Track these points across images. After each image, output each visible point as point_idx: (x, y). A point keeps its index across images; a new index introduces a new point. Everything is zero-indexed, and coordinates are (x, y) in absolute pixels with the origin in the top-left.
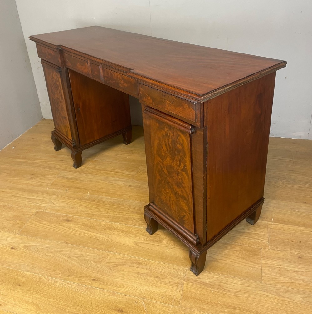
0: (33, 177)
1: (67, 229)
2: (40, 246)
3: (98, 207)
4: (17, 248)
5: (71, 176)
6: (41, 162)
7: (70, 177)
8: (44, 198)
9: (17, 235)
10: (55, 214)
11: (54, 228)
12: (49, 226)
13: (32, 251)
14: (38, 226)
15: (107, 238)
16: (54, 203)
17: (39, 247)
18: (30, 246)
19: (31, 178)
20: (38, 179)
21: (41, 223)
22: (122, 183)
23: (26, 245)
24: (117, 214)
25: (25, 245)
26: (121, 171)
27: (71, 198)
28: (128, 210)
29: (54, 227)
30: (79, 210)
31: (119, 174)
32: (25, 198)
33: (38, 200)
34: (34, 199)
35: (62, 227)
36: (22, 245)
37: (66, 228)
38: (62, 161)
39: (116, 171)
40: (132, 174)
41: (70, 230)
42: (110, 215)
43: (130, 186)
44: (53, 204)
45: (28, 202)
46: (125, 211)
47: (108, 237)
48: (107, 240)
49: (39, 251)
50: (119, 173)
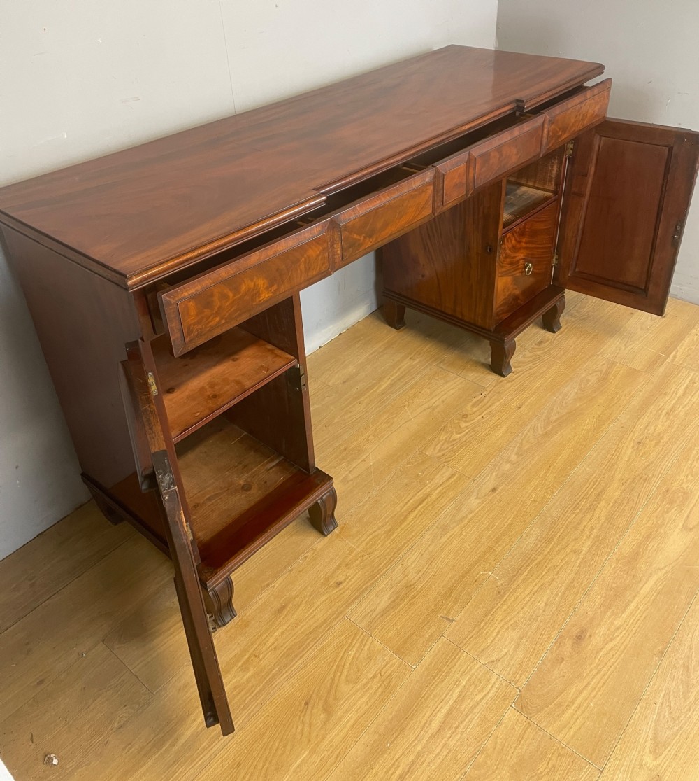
0: (326, 702)
1: (612, 644)
2: (659, 714)
3: (550, 565)
4: (655, 773)
5: (385, 598)
6: (244, 668)
7: (384, 602)
8: (457, 683)
9: (602, 772)
10: (543, 663)
11: (599, 672)
12: (589, 683)
13: (676, 734)
14: (579, 712)
15: (660, 574)
16: (494, 657)
17: (664, 717)
18: (655, 738)
19: (328, 710)
20: (344, 688)
21: (573, 703)
22: (473, 502)
23: (647, 749)
24: (589, 537)
25: (650, 752)
26: (427, 490)
27: (486, 616)
28: (581, 515)
29: (595, 672)
30: (546, 605)
31: (434, 496)
32: (433, 736)
33: (461, 699)
34: (450, 712)
35: (601, 654)
36: (649, 760)
37: (608, 647)
38: (284, 607)
39: (416, 498)
40: (448, 474)
41: (618, 638)
42: (585, 549)
43: (494, 490)
44: (498, 660)
45: (460, 729)
46: (581, 520)
47: (659, 569)
48: (666, 573)
49: (679, 718)
50: (429, 495)
